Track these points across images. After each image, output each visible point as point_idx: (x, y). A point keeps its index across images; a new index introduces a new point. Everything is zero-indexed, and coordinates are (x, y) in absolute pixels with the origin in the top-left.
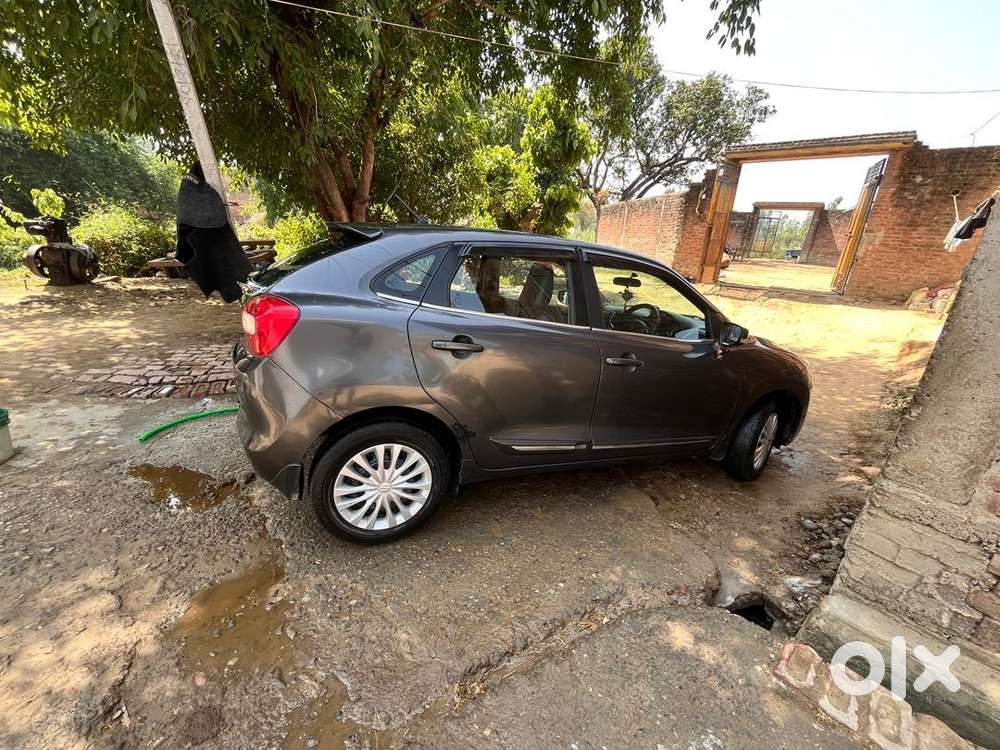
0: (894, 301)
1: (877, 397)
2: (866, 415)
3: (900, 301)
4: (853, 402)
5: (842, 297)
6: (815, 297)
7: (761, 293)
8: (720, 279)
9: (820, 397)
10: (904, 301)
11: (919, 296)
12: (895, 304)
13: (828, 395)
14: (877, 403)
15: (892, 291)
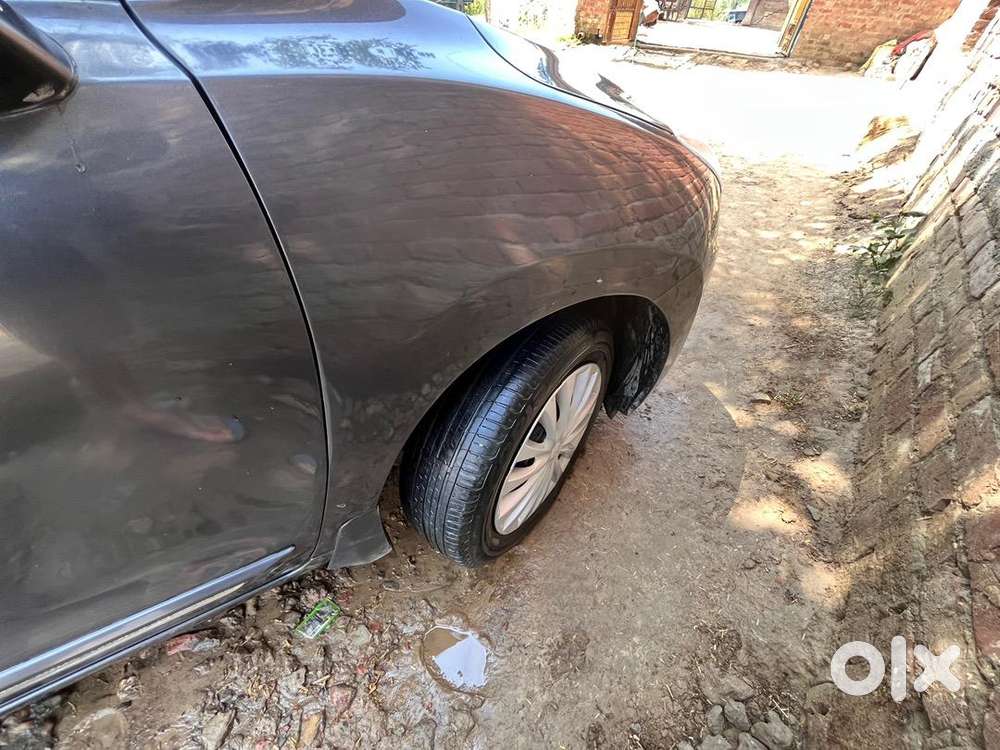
0: (849, 65)
1: (828, 228)
2: (807, 273)
3: (856, 62)
4: (789, 242)
5: (786, 61)
6: (755, 62)
7: (688, 56)
8: (638, 38)
9: (734, 234)
10: (860, 64)
11: (883, 53)
12: (849, 69)
13: (747, 227)
14: (827, 243)
15: (851, 48)
